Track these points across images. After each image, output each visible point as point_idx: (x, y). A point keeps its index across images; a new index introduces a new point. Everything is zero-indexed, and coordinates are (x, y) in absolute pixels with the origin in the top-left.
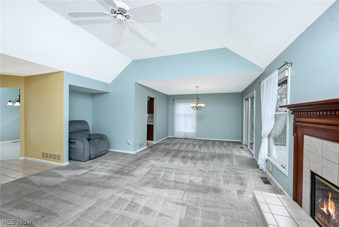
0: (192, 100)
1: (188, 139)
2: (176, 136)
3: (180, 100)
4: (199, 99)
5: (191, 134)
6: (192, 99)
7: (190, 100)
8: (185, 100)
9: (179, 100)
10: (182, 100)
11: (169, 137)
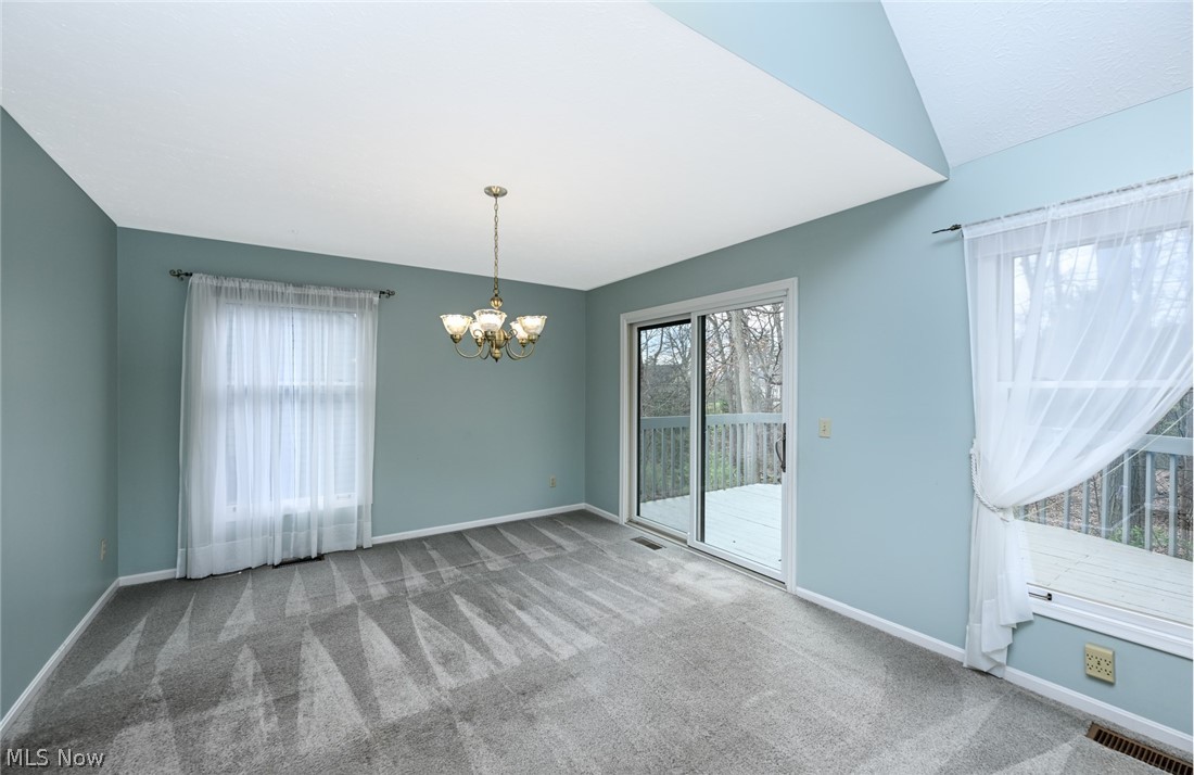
0: (342, 294)
1: (320, 557)
2: (207, 558)
3: (246, 285)
4: (390, 294)
5: (342, 518)
6: (346, 289)
7: (330, 293)
8: (291, 290)
9: (229, 284)
10: (257, 286)
11: (125, 580)
